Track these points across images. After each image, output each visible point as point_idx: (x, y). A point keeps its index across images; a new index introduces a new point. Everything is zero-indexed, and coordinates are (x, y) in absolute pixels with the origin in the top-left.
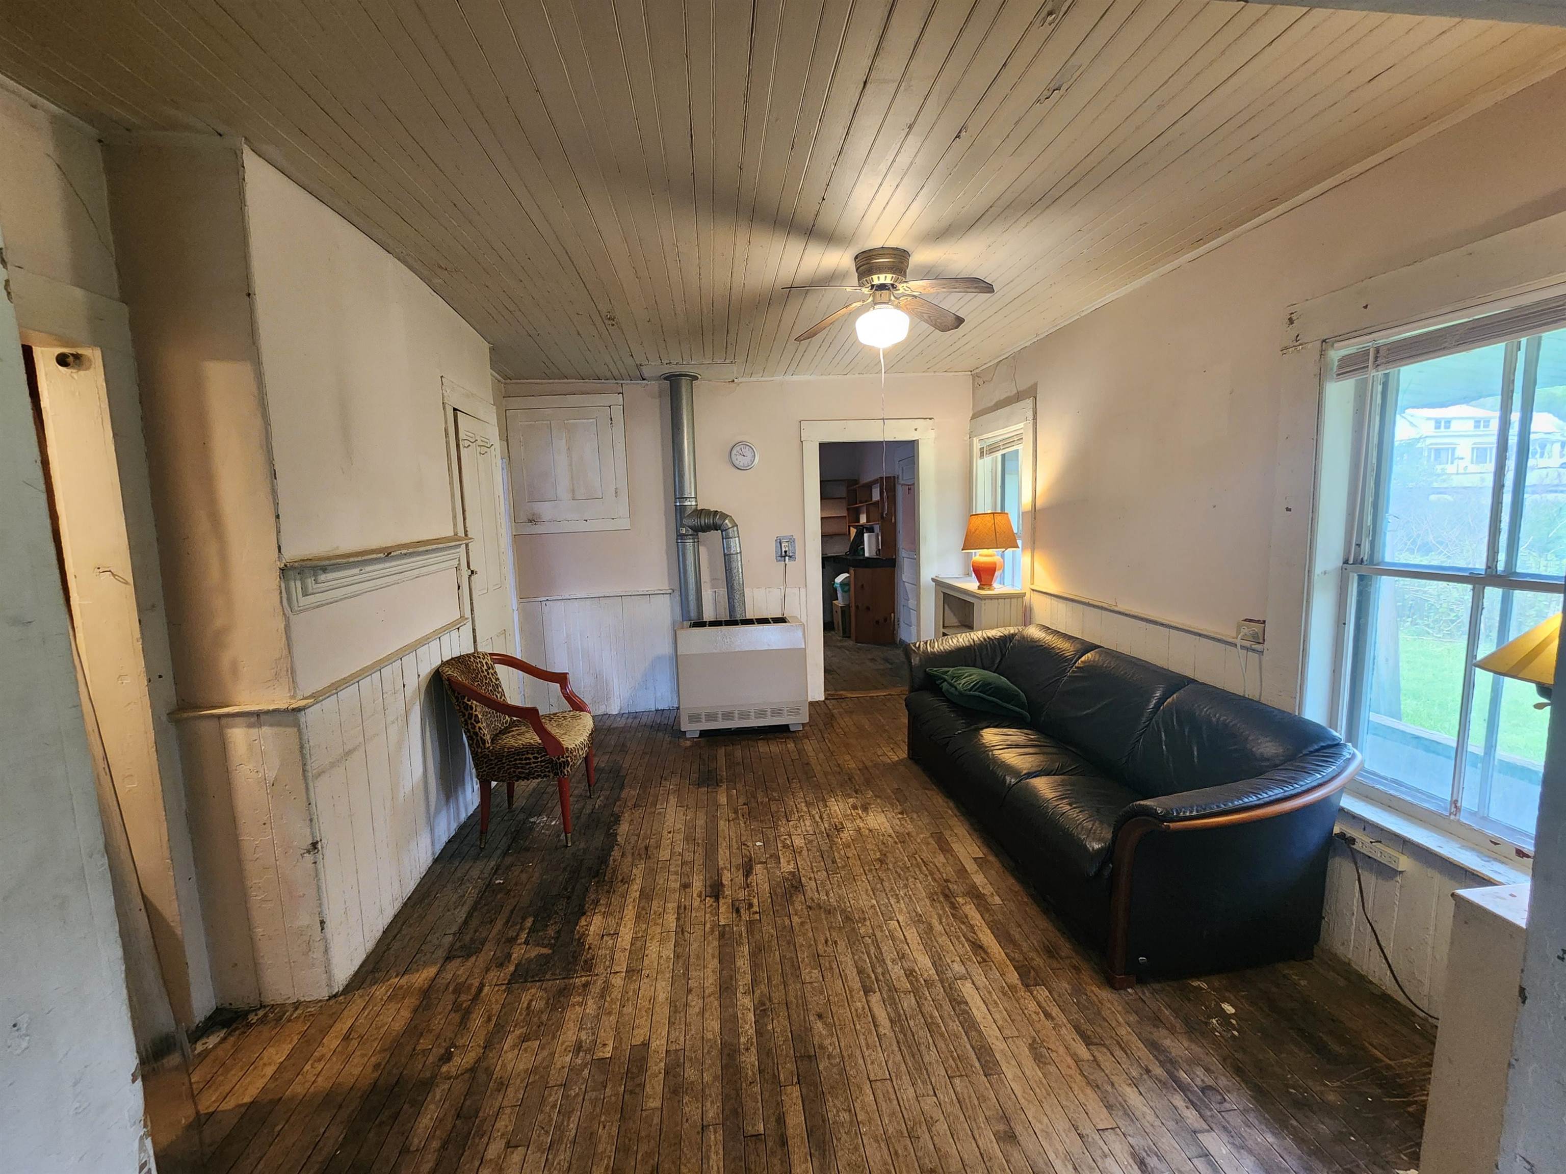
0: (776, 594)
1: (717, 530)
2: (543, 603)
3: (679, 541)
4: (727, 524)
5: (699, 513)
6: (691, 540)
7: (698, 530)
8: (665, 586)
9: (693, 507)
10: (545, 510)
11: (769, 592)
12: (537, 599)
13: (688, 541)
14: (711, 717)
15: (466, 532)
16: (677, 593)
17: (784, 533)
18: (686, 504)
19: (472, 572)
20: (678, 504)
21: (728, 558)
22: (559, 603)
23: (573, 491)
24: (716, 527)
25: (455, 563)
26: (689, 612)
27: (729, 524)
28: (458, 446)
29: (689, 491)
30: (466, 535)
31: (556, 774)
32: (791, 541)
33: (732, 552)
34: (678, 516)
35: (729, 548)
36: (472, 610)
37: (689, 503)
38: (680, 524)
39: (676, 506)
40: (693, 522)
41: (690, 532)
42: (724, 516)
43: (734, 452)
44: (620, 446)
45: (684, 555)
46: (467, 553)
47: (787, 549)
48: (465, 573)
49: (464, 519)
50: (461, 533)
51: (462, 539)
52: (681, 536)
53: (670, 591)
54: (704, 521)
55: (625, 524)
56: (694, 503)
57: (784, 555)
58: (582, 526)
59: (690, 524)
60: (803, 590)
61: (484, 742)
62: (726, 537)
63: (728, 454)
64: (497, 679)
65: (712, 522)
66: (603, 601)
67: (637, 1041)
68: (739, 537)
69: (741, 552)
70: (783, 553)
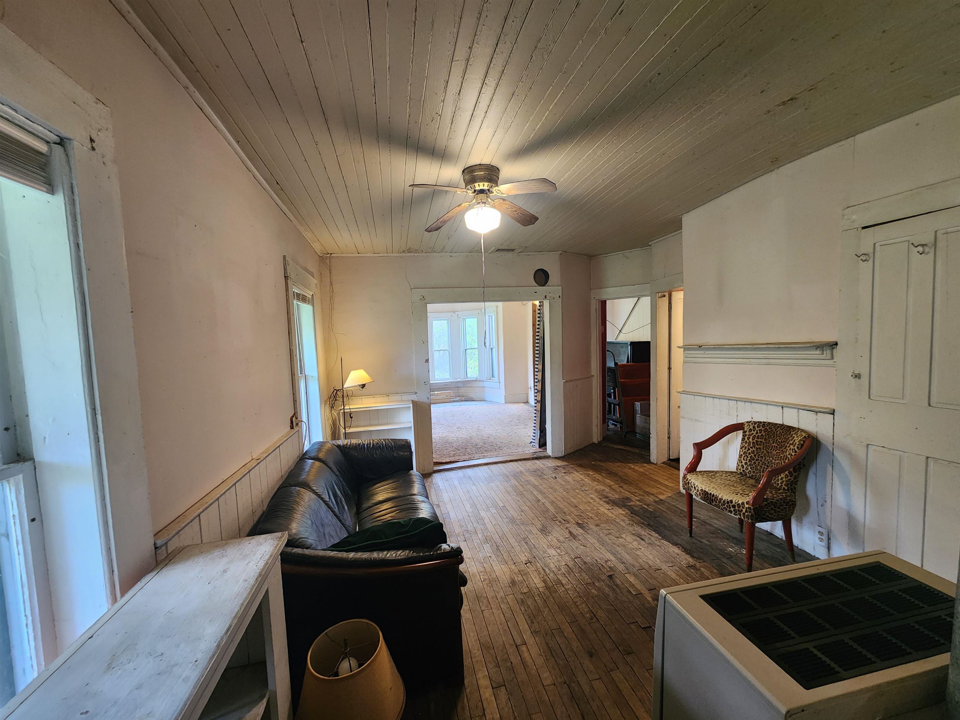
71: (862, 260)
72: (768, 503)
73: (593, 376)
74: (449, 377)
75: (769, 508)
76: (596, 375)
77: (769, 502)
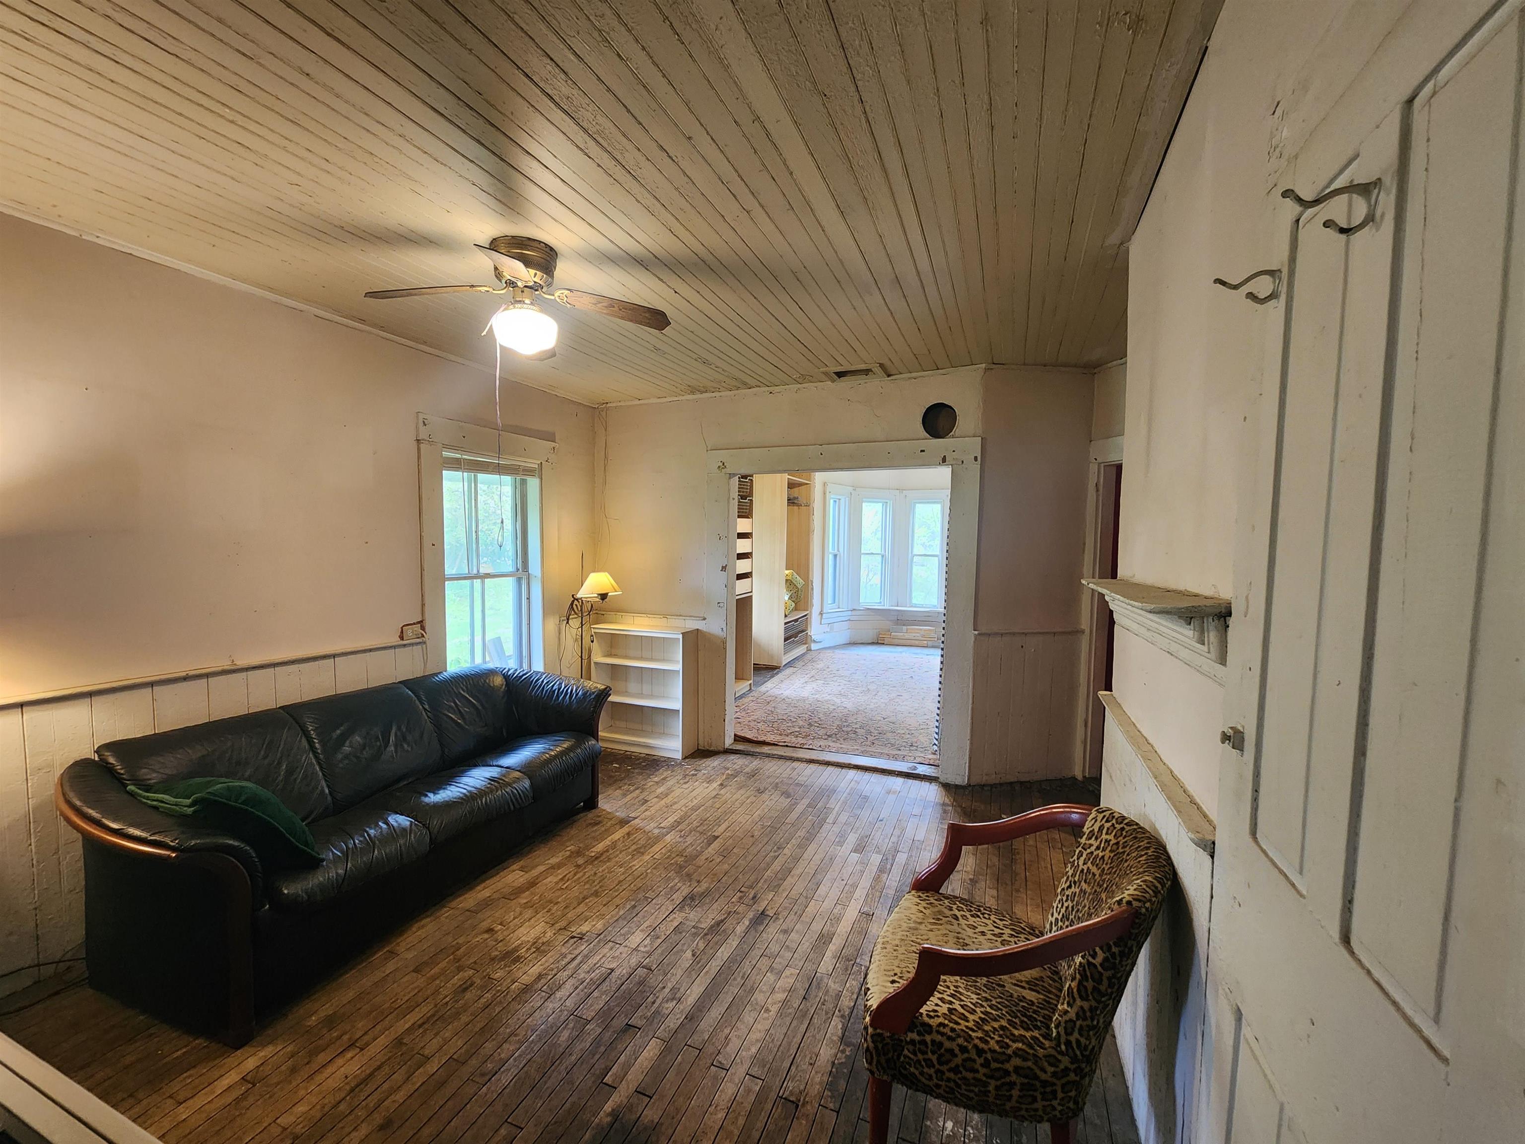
71: (1251, 296)
72: (924, 1042)
73: (1083, 632)
74: (936, 603)
75: (920, 1057)
76: (1087, 631)
77: (928, 1038)
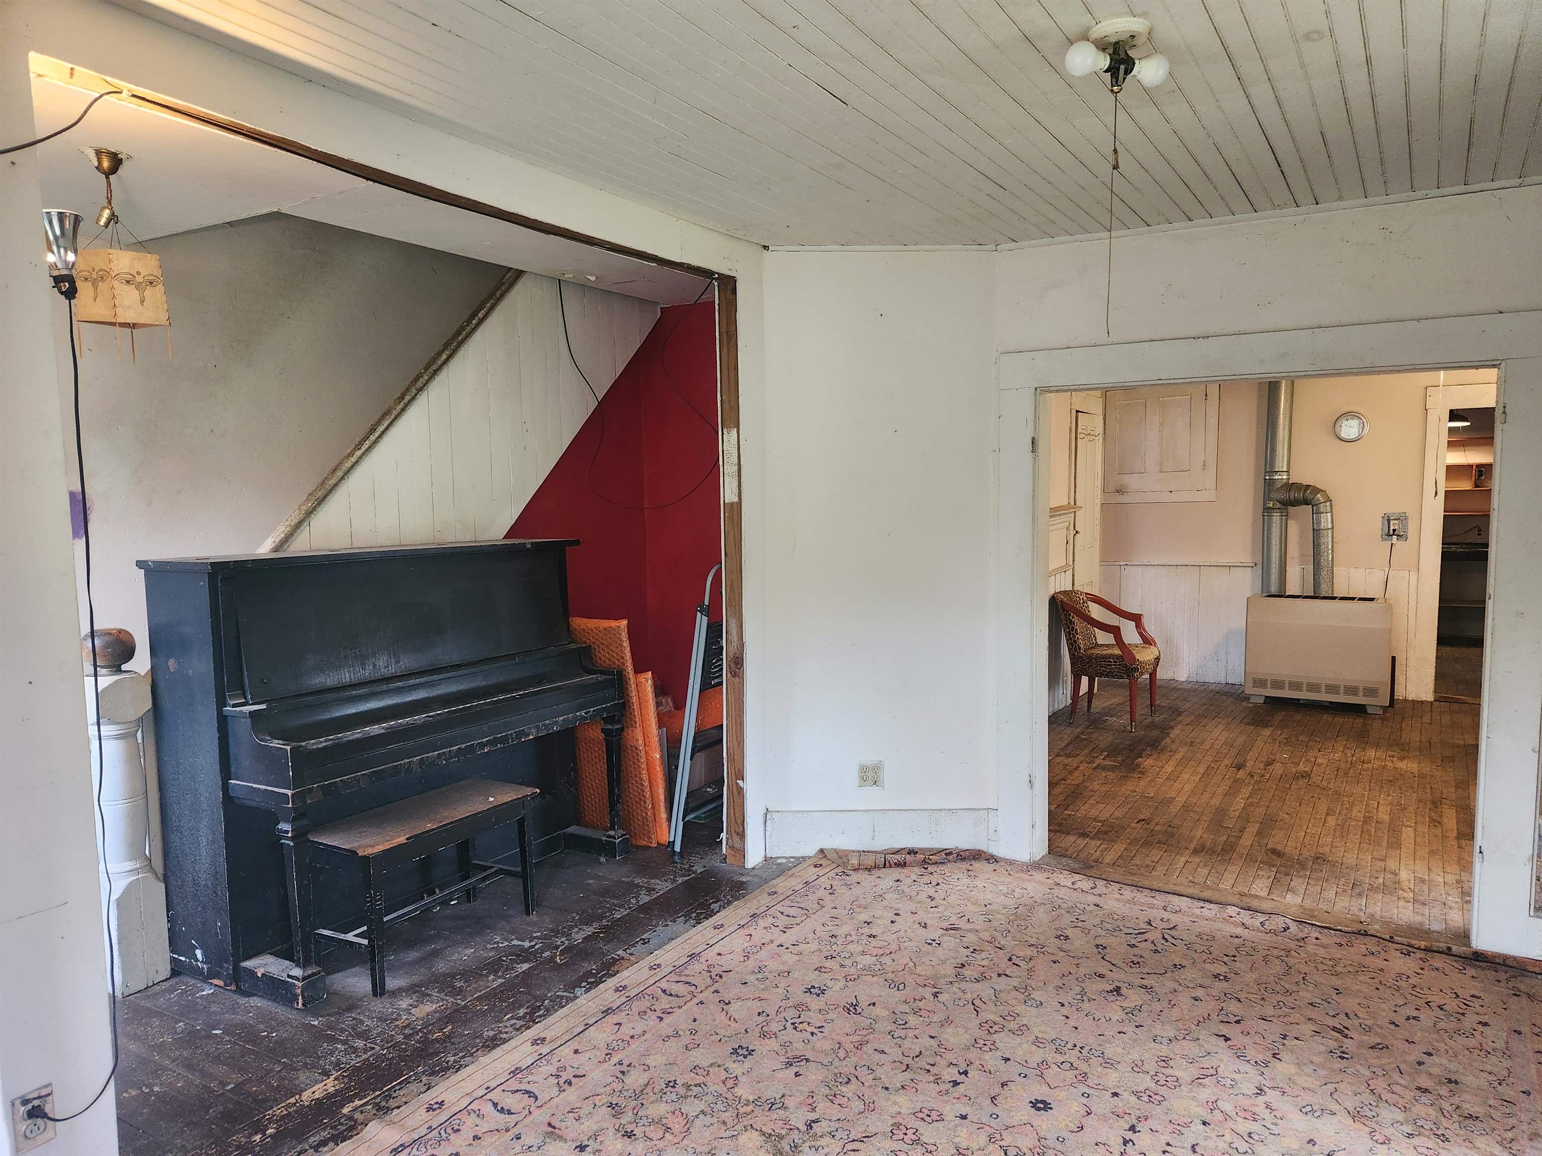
0: (1378, 576)
1: (1308, 505)
2: (1123, 567)
3: (1266, 514)
4: (1318, 499)
5: (1290, 486)
6: (1279, 514)
7: (1287, 504)
8: (1248, 559)
9: (1285, 481)
10: (1133, 482)
11: (1370, 573)
12: (1117, 563)
13: (1275, 514)
14: (1277, 684)
15: (1075, 502)
16: (1260, 567)
17: (1394, 509)
18: (1276, 477)
19: (1077, 532)
20: (1268, 478)
21: (1317, 533)
22: (1137, 568)
23: (1161, 464)
24: (1306, 502)
25: (1067, 524)
26: (1269, 586)
27: (1321, 499)
28: (1076, 438)
29: (1281, 464)
30: (1075, 504)
31: (1129, 676)
32: (1402, 518)
33: (1322, 527)
34: (1267, 489)
35: (1319, 523)
36: (1074, 560)
37: (1280, 477)
38: (1267, 498)
39: (1265, 479)
40: (1282, 496)
41: (1278, 505)
42: (1317, 490)
43: (1336, 426)
44: (1213, 421)
45: (1269, 528)
46: (1075, 518)
47: (1396, 528)
48: (1072, 532)
49: (1075, 492)
50: (1072, 503)
51: (1072, 507)
52: (1267, 510)
53: (1251, 565)
54: (1294, 495)
55: (1211, 495)
56: (1285, 477)
57: (1390, 534)
58: (1167, 497)
59: (1278, 498)
60: (1414, 575)
61: (1080, 649)
62: (1317, 512)
63: (1332, 424)
64: (1089, 611)
65: (1302, 495)
66: (1180, 569)
67: (1169, 795)
68: (1331, 512)
69: (1333, 528)
70: (1392, 532)
